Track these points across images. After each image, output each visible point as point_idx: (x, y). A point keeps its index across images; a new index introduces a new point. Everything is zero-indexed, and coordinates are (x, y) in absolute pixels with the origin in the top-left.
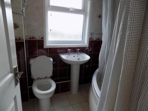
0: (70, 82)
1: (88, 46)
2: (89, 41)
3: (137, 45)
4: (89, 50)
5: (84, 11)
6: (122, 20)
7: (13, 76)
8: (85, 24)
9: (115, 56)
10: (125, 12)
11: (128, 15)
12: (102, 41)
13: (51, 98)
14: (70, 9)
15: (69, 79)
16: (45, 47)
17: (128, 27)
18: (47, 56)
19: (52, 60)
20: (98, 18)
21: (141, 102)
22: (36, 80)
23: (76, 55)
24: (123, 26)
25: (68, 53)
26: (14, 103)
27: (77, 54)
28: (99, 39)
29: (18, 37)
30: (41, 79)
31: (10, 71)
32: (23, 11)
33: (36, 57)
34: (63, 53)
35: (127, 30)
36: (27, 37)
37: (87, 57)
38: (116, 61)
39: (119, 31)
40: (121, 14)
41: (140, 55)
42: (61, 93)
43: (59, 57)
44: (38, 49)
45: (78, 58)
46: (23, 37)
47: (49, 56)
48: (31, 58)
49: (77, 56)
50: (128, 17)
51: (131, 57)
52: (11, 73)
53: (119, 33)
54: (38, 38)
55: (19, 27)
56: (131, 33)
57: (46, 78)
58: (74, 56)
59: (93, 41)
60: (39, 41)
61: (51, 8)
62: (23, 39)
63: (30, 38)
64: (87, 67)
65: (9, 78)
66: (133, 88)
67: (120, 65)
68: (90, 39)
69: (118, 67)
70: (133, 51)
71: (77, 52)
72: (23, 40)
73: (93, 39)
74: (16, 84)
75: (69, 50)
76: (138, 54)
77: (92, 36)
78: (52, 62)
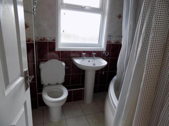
0: (84, 89)
1: (105, 50)
2: (107, 44)
3: (162, 49)
4: (106, 55)
5: (102, 10)
6: (146, 20)
7: (24, 79)
8: (103, 25)
9: (136, 62)
10: (150, 11)
11: (153, 15)
12: (121, 45)
13: (62, 106)
14: (86, 7)
15: (83, 86)
16: (56, 50)
17: (152, 28)
18: (58, 60)
19: (64, 64)
20: (118, 18)
21: (164, 113)
22: (46, 86)
23: (91, 60)
24: (147, 28)
25: (82, 58)
26: (24, 109)
27: (93, 59)
28: (117, 43)
29: (28, 38)
30: (51, 85)
31: (20, 74)
32: (33, 10)
33: (47, 61)
34: (76, 57)
35: (151, 32)
36: (37, 39)
37: (104, 63)
38: (137, 67)
39: (141, 33)
40: (145, 14)
41: (165, 61)
42: (73, 101)
43: (72, 61)
44: (49, 52)
45: (93, 63)
46: (33, 38)
47: (61, 60)
48: (41, 62)
49: (93, 61)
50: (152, 17)
51: (154, 63)
52: (22, 76)
53: (142, 36)
54: (49, 39)
55: (29, 27)
56: (155, 36)
57: (57, 84)
58: (89, 61)
59: (111, 44)
60: (50, 43)
61: (64, 6)
62: (33, 40)
63: (41, 40)
64: (103, 74)
65: (19, 81)
66: (155, 97)
67: (142, 71)
68: (107, 42)
69: (140, 74)
70: (157, 56)
71: (93, 57)
72: (33, 42)
73: (111, 43)
74: (26, 89)
75: (83, 53)
76: (163, 60)
77: (110, 38)
78: (64, 67)
